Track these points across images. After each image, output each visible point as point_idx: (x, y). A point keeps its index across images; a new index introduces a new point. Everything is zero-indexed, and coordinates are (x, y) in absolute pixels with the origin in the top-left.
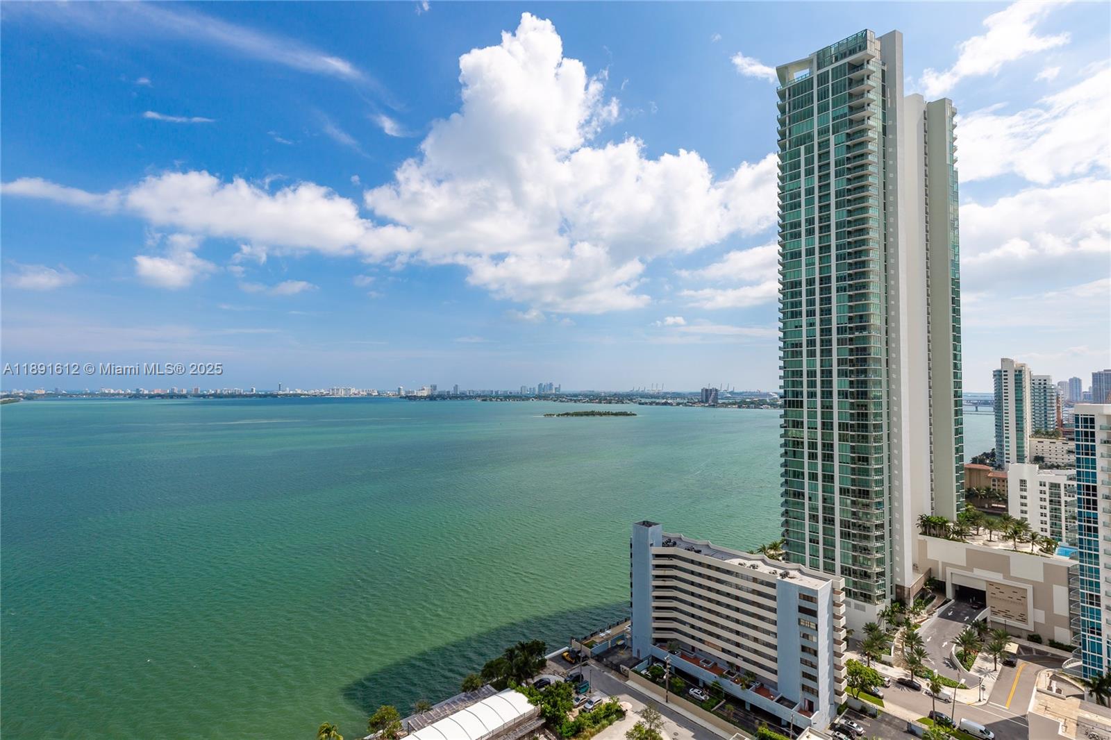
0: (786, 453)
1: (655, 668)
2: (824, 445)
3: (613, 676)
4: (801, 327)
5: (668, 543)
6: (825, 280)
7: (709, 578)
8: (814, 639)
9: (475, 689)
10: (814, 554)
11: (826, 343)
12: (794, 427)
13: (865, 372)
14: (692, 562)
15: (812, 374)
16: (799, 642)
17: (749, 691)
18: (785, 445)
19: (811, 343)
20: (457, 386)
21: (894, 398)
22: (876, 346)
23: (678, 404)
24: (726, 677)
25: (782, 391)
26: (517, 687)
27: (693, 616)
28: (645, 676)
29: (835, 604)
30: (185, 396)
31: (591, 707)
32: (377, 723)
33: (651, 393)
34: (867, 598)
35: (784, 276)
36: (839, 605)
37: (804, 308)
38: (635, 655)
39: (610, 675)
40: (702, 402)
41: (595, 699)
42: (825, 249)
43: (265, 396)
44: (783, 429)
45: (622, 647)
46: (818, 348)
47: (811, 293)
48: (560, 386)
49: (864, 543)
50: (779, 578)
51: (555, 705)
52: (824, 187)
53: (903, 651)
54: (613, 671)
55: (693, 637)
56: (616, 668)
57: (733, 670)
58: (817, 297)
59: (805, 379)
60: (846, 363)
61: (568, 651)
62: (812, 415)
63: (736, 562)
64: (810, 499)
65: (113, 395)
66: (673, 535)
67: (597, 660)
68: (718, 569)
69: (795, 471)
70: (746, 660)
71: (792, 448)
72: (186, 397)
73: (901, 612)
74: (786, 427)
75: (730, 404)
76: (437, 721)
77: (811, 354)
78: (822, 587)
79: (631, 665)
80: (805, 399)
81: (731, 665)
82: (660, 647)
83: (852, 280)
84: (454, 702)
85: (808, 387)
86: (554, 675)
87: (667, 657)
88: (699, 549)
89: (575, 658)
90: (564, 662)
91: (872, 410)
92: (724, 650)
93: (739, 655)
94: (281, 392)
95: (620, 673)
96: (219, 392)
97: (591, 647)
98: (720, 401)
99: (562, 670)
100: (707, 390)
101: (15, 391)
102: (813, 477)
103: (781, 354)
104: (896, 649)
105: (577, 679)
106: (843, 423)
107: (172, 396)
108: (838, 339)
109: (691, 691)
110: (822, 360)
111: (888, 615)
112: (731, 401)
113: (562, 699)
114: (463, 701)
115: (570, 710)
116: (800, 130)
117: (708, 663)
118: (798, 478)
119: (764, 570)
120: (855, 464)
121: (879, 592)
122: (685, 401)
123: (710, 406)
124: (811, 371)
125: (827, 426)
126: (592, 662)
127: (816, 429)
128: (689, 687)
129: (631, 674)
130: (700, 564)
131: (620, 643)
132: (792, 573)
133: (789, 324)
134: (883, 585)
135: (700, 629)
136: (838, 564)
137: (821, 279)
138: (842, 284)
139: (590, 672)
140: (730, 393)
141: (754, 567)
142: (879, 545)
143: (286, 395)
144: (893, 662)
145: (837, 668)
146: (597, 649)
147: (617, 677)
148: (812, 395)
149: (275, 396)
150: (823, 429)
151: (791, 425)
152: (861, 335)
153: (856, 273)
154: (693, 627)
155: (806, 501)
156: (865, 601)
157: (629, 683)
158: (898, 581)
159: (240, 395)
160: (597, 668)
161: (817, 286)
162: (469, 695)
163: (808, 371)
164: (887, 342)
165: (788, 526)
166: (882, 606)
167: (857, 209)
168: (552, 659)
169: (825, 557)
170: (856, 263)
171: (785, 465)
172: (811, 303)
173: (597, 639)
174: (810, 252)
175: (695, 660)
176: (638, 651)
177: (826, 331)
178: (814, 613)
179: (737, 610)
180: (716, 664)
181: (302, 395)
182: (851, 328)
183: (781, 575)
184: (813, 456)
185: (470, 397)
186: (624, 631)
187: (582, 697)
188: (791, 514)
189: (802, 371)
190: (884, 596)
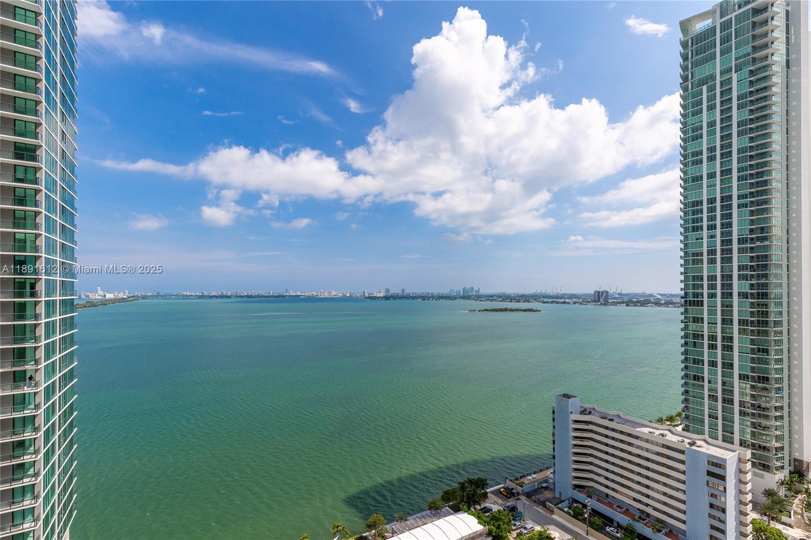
0: (686, 343)
1: (576, 508)
2: (723, 338)
3: (540, 509)
4: (702, 239)
5: (584, 412)
6: (727, 199)
7: (622, 441)
8: (723, 499)
9: (437, 509)
10: (713, 427)
11: (727, 252)
12: (694, 322)
13: (766, 276)
14: (607, 428)
15: (712, 278)
16: (707, 500)
17: (660, 534)
18: (686, 336)
19: (712, 252)
20: (404, 289)
21: (795, 298)
22: (777, 254)
23: (575, 303)
24: (638, 521)
25: (683, 292)
26: (468, 511)
27: (607, 470)
28: (568, 513)
29: (741, 471)
30: (229, 297)
31: (526, 532)
32: (371, 525)
33: (551, 294)
34: (766, 467)
35: (685, 197)
36: (746, 473)
37: (705, 223)
38: (557, 495)
39: (538, 509)
40: (595, 301)
41: (529, 526)
42: (726, 172)
43: (278, 297)
44: (684, 324)
45: (546, 488)
46: (719, 256)
47: (712, 210)
48: (479, 289)
49: (764, 422)
50: (688, 446)
51: (498, 527)
52: (726, 119)
53: (802, 515)
54: (541, 507)
55: (607, 487)
56: (543, 504)
57: (644, 516)
58: (718, 213)
59: (705, 283)
60: (747, 269)
61: (504, 488)
62: (712, 312)
63: (646, 430)
64: (710, 382)
65: (189, 296)
66: (587, 406)
67: (527, 497)
68: (630, 435)
69: (694, 359)
70: (655, 509)
71: (692, 340)
72: (231, 298)
73: (801, 482)
74: (687, 322)
75: (619, 303)
76: (413, 529)
77: (712, 261)
78: (730, 456)
79: (555, 503)
80: (705, 299)
81: (642, 512)
82: (579, 491)
83: (754, 197)
84: (423, 517)
85: (708, 289)
86: (495, 505)
87: (587, 501)
88: (612, 418)
89: (509, 494)
90: (501, 495)
91: (772, 308)
92: (635, 499)
93: (649, 505)
94: (287, 294)
95: (546, 508)
96: (250, 294)
97: (522, 487)
98: (610, 301)
99: (500, 501)
100: (599, 292)
101: (136, 294)
102: (713, 364)
103: (682, 262)
104: (795, 512)
105: (513, 509)
106: (743, 320)
107: (222, 297)
108: (739, 249)
109: (608, 529)
110: (722, 267)
111: (787, 483)
112: (619, 301)
113: (504, 523)
114: (430, 516)
115: (510, 532)
116: (702, 72)
117: (621, 508)
118: (698, 364)
119: (671, 438)
120: (754, 354)
121: (779, 464)
122: (581, 300)
123: (601, 304)
124: (712, 276)
125: (727, 321)
126: (523, 498)
127: (716, 324)
128: (606, 525)
129: (556, 510)
130: (613, 430)
131: (544, 485)
132: (699, 443)
133: (690, 237)
134: (783, 458)
135: (613, 481)
136: (737, 437)
137: (722, 198)
138: (743, 201)
139: (522, 504)
140: (618, 294)
141: (662, 435)
142: (778, 423)
143: (291, 296)
144: (793, 524)
145: (744, 524)
146: (527, 489)
147: (544, 511)
148: (712, 296)
149: (284, 297)
150: (723, 324)
151: (691, 320)
152: (762, 244)
153: (757, 191)
154: (607, 478)
155: (706, 384)
156: (764, 470)
157: (554, 516)
158: (796, 455)
159: (263, 296)
160: (528, 503)
161: (718, 204)
162: (434, 513)
163: (708, 276)
164: (788, 250)
165: (688, 403)
166: (781, 476)
167: (760, 135)
168: (492, 492)
169: (724, 431)
170: (757, 183)
171: (686, 353)
172: (712, 218)
173: (526, 480)
174: (711, 176)
175: (610, 505)
176: (560, 493)
177: (726, 242)
178: (723, 478)
179: (648, 469)
180: (627, 510)
181: (300, 296)
182: (752, 239)
183: (689, 444)
184: (712, 347)
185: (414, 298)
186: (547, 476)
187: (518, 523)
188: (691, 394)
189: (702, 276)
190: (782, 467)
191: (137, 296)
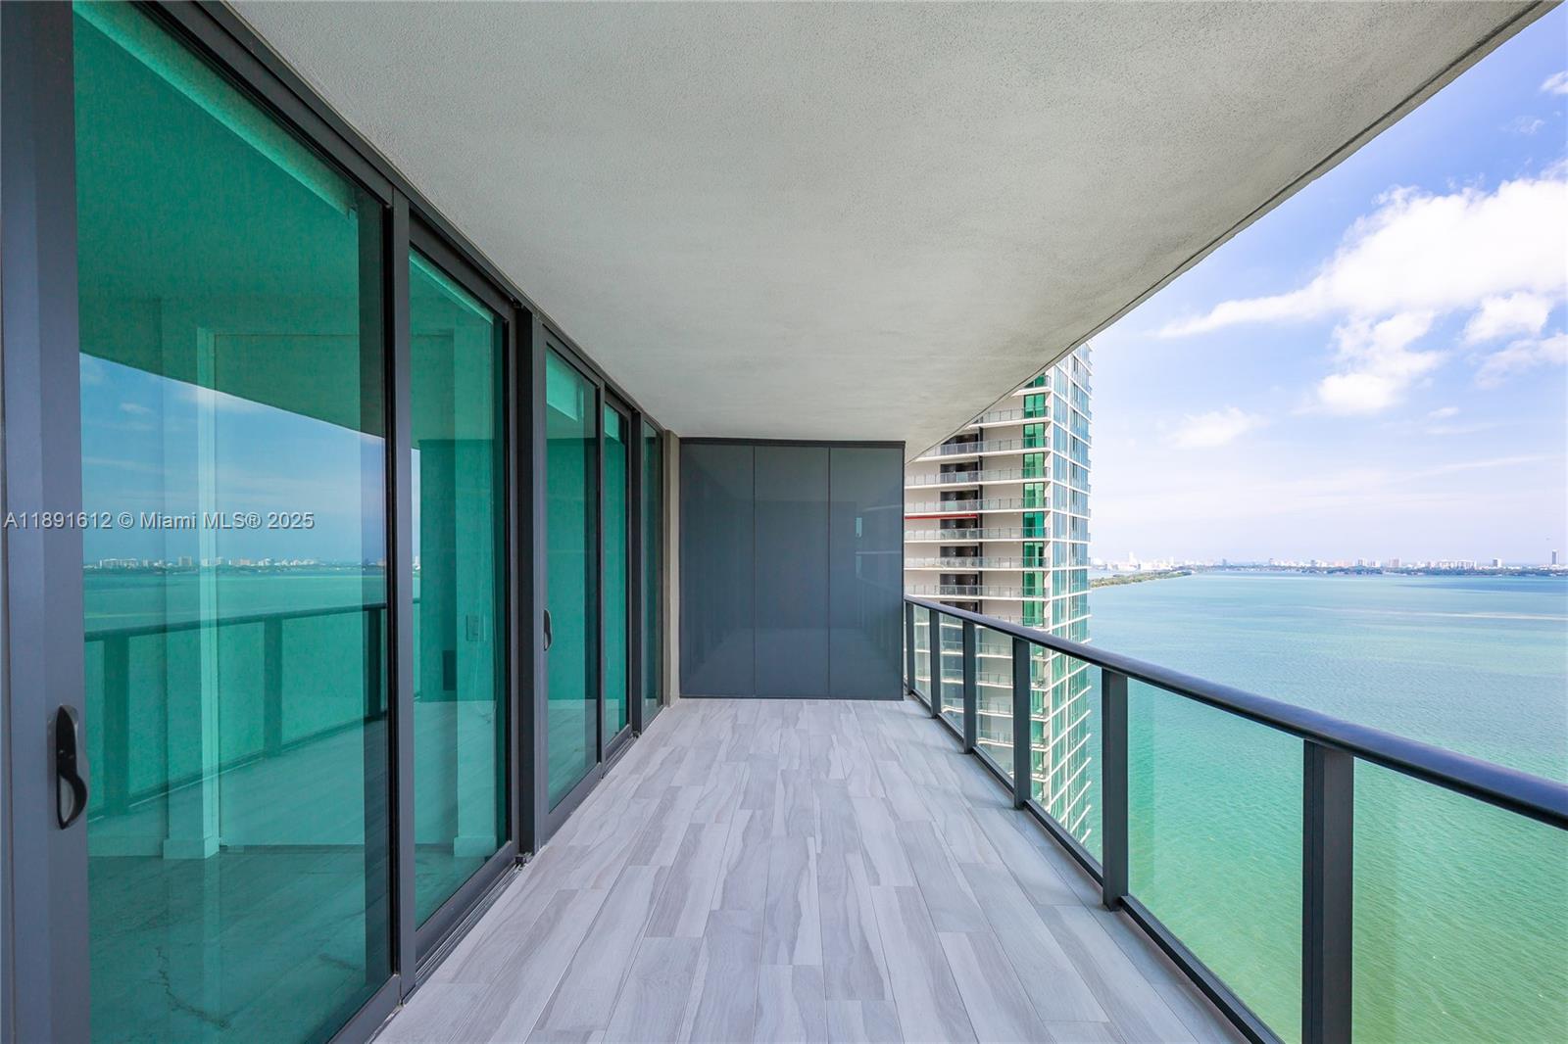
191: (1189, 568)
